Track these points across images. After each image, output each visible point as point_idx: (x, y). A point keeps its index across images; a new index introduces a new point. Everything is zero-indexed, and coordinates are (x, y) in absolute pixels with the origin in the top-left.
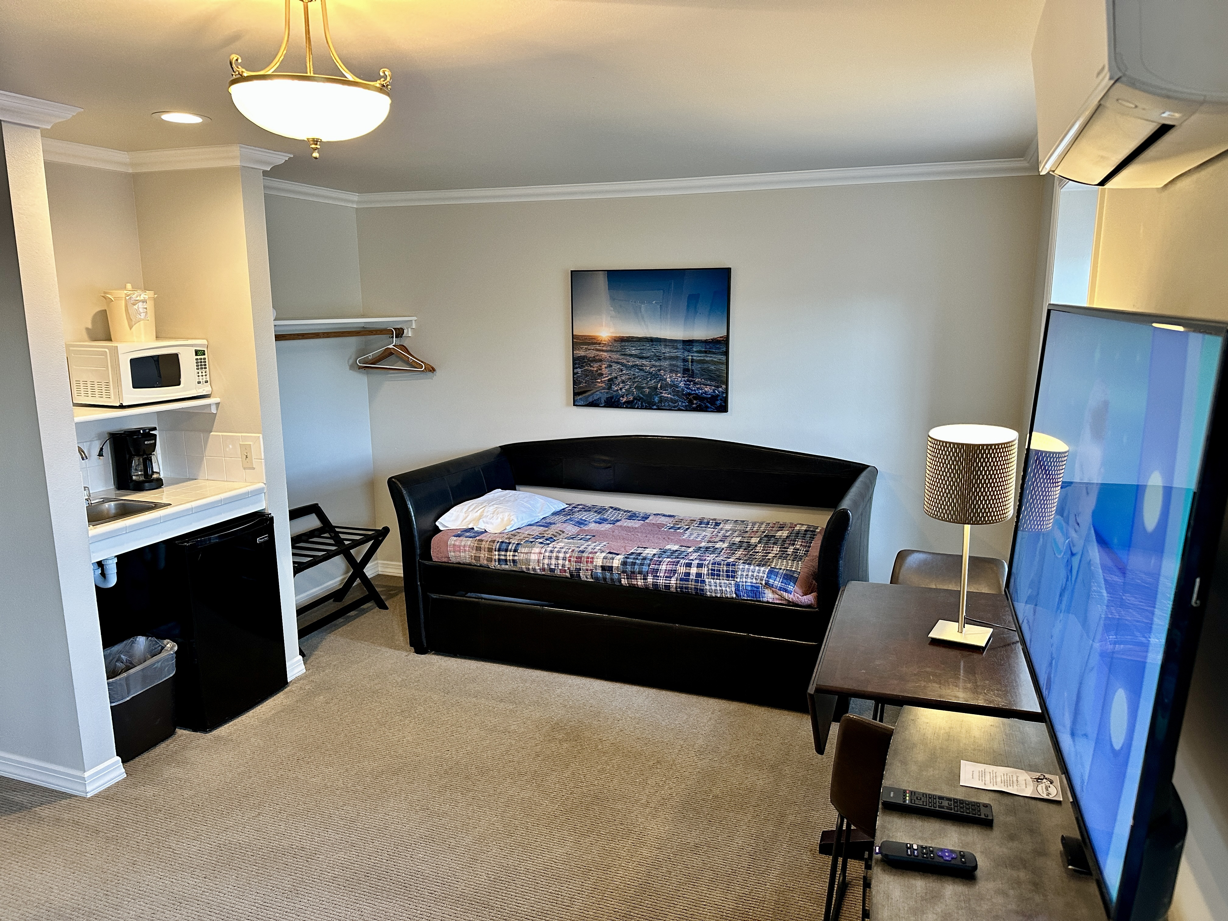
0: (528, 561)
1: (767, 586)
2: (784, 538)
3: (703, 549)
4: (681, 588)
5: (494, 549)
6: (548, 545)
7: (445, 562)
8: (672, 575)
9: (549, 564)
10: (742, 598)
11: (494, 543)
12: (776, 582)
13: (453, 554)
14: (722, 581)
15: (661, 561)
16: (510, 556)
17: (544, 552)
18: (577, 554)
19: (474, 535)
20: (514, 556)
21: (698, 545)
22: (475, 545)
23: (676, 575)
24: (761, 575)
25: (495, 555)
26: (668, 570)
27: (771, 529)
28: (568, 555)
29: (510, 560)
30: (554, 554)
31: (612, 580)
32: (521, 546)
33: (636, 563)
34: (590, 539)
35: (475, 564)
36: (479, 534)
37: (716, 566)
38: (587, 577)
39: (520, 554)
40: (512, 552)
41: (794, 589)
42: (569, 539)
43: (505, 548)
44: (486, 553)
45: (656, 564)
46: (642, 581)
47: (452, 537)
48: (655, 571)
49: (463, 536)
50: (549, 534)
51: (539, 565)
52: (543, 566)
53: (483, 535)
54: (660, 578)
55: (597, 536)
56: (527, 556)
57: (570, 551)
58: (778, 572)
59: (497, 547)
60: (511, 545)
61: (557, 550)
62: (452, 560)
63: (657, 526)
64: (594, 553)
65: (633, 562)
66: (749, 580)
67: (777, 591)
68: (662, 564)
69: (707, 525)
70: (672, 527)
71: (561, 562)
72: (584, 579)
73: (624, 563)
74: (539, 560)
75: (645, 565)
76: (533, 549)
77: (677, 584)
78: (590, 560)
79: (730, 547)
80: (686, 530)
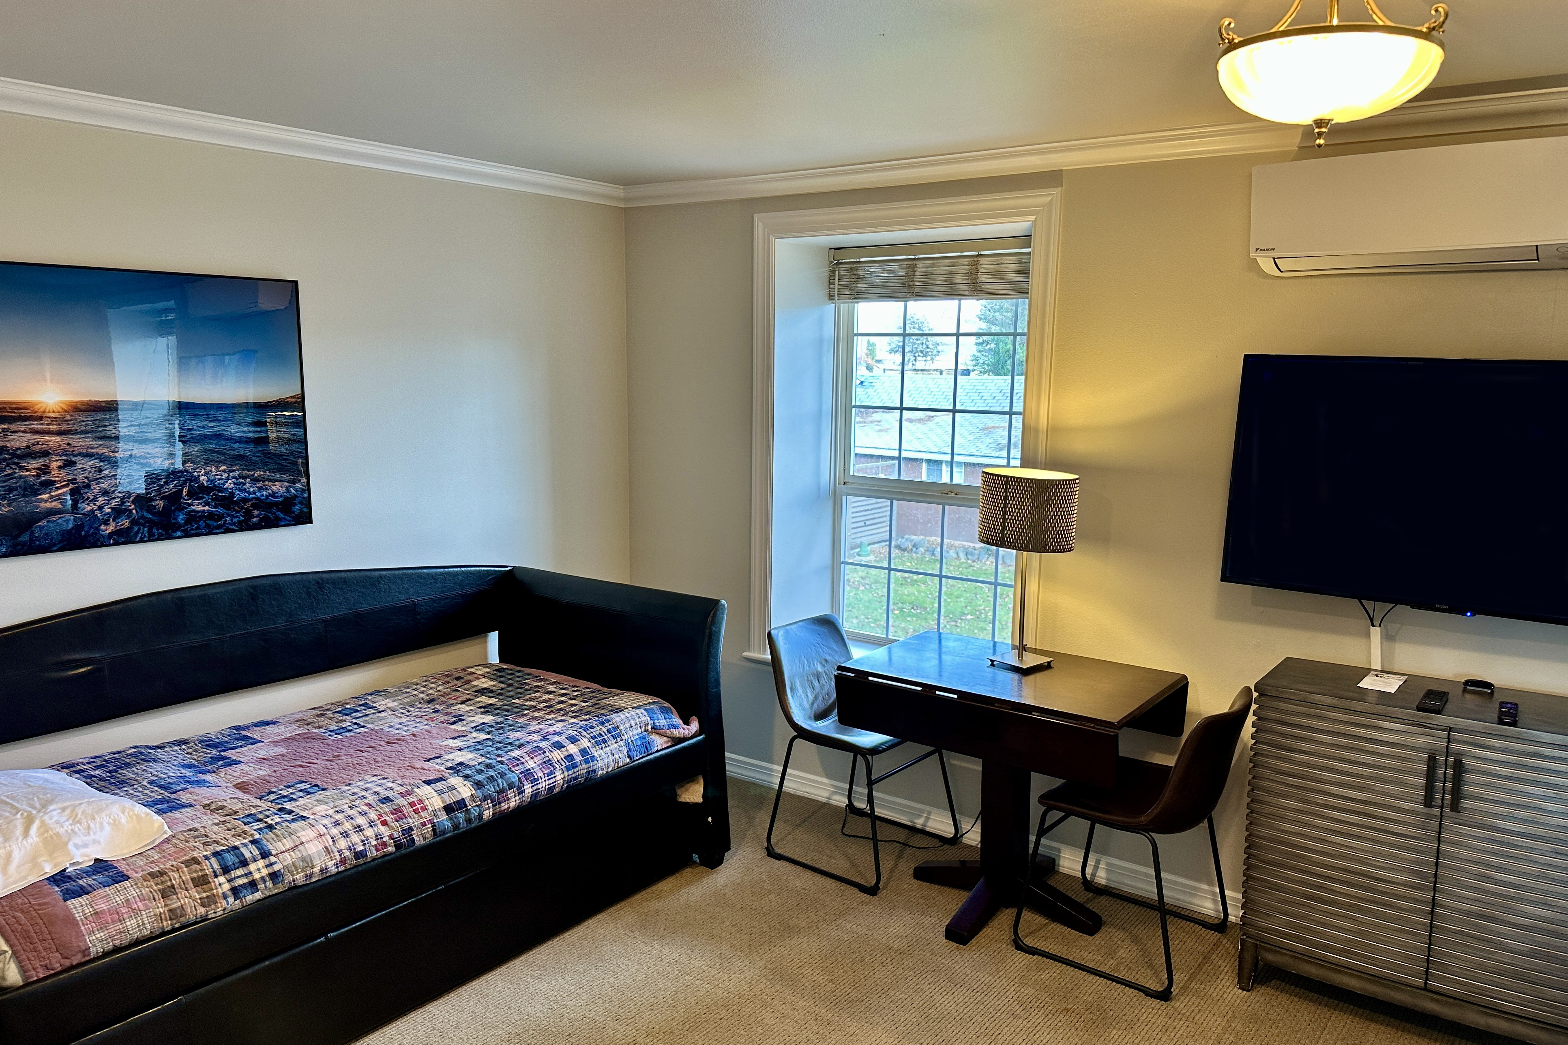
0: (307, 861)
1: (653, 730)
2: (503, 685)
3: (493, 729)
4: (569, 781)
5: (213, 874)
6: (308, 818)
7: (72, 967)
8: (552, 769)
9: (350, 847)
10: (636, 758)
11: (199, 863)
12: (661, 722)
13: (102, 934)
14: (611, 747)
15: (514, 758)
16: (259, 869)
17: (325, 830)
18: (387, 808)
19: (107, 876)
20: (267, 866)
21: (454, 730)
22: (155, 888)
23: (557, 766)
24: (643, 719)
25: (220, 884)
26: (541, 764)
27: (456, 685)
28: (373, 815)
29: (263, 878)
30: (347, 826)
31: (469, 821)
32: (265, 842)
33: (492, 776)
34: (314, 786)
35: (170, 928)
36: (106, 870)
37: (592, 730)
38: (428, 835)
39: (281, 856)
40: (262, 861)
41: (678, 721)
42: (295, 800)
43: (237, 860)
44: (194, 892)
45: (518, 765)
46: (517, 798)
47: (69, 902)
48: (528, 773)
49: (89, 889)
50: (240, 809)
51: (331, 857)
52: (341, 855)
53: (123, 867)
54: (540, 781)
55: (310, 779)
56: (298, 853)
57: (365, 808)
58: (652, 709)
59: (216, 866)
60: (243, 850)
61: (338, 817)
62: (96, 949)
63: (308, 738)
64: (409, 793)
65: (488, 778)
66: (635, 732)
67: (665, 732)
68: (523, 760)
69: (358, 711)
70: (331, 731)
71: (370, 832)
72: (423, 842)
73: (478, 785)
74: (326, 848)
75: (507, 773)
76: (299, 835)
77: (564, 777)
78: (418, 806)
79: (506, 716)
80: (364, 727)
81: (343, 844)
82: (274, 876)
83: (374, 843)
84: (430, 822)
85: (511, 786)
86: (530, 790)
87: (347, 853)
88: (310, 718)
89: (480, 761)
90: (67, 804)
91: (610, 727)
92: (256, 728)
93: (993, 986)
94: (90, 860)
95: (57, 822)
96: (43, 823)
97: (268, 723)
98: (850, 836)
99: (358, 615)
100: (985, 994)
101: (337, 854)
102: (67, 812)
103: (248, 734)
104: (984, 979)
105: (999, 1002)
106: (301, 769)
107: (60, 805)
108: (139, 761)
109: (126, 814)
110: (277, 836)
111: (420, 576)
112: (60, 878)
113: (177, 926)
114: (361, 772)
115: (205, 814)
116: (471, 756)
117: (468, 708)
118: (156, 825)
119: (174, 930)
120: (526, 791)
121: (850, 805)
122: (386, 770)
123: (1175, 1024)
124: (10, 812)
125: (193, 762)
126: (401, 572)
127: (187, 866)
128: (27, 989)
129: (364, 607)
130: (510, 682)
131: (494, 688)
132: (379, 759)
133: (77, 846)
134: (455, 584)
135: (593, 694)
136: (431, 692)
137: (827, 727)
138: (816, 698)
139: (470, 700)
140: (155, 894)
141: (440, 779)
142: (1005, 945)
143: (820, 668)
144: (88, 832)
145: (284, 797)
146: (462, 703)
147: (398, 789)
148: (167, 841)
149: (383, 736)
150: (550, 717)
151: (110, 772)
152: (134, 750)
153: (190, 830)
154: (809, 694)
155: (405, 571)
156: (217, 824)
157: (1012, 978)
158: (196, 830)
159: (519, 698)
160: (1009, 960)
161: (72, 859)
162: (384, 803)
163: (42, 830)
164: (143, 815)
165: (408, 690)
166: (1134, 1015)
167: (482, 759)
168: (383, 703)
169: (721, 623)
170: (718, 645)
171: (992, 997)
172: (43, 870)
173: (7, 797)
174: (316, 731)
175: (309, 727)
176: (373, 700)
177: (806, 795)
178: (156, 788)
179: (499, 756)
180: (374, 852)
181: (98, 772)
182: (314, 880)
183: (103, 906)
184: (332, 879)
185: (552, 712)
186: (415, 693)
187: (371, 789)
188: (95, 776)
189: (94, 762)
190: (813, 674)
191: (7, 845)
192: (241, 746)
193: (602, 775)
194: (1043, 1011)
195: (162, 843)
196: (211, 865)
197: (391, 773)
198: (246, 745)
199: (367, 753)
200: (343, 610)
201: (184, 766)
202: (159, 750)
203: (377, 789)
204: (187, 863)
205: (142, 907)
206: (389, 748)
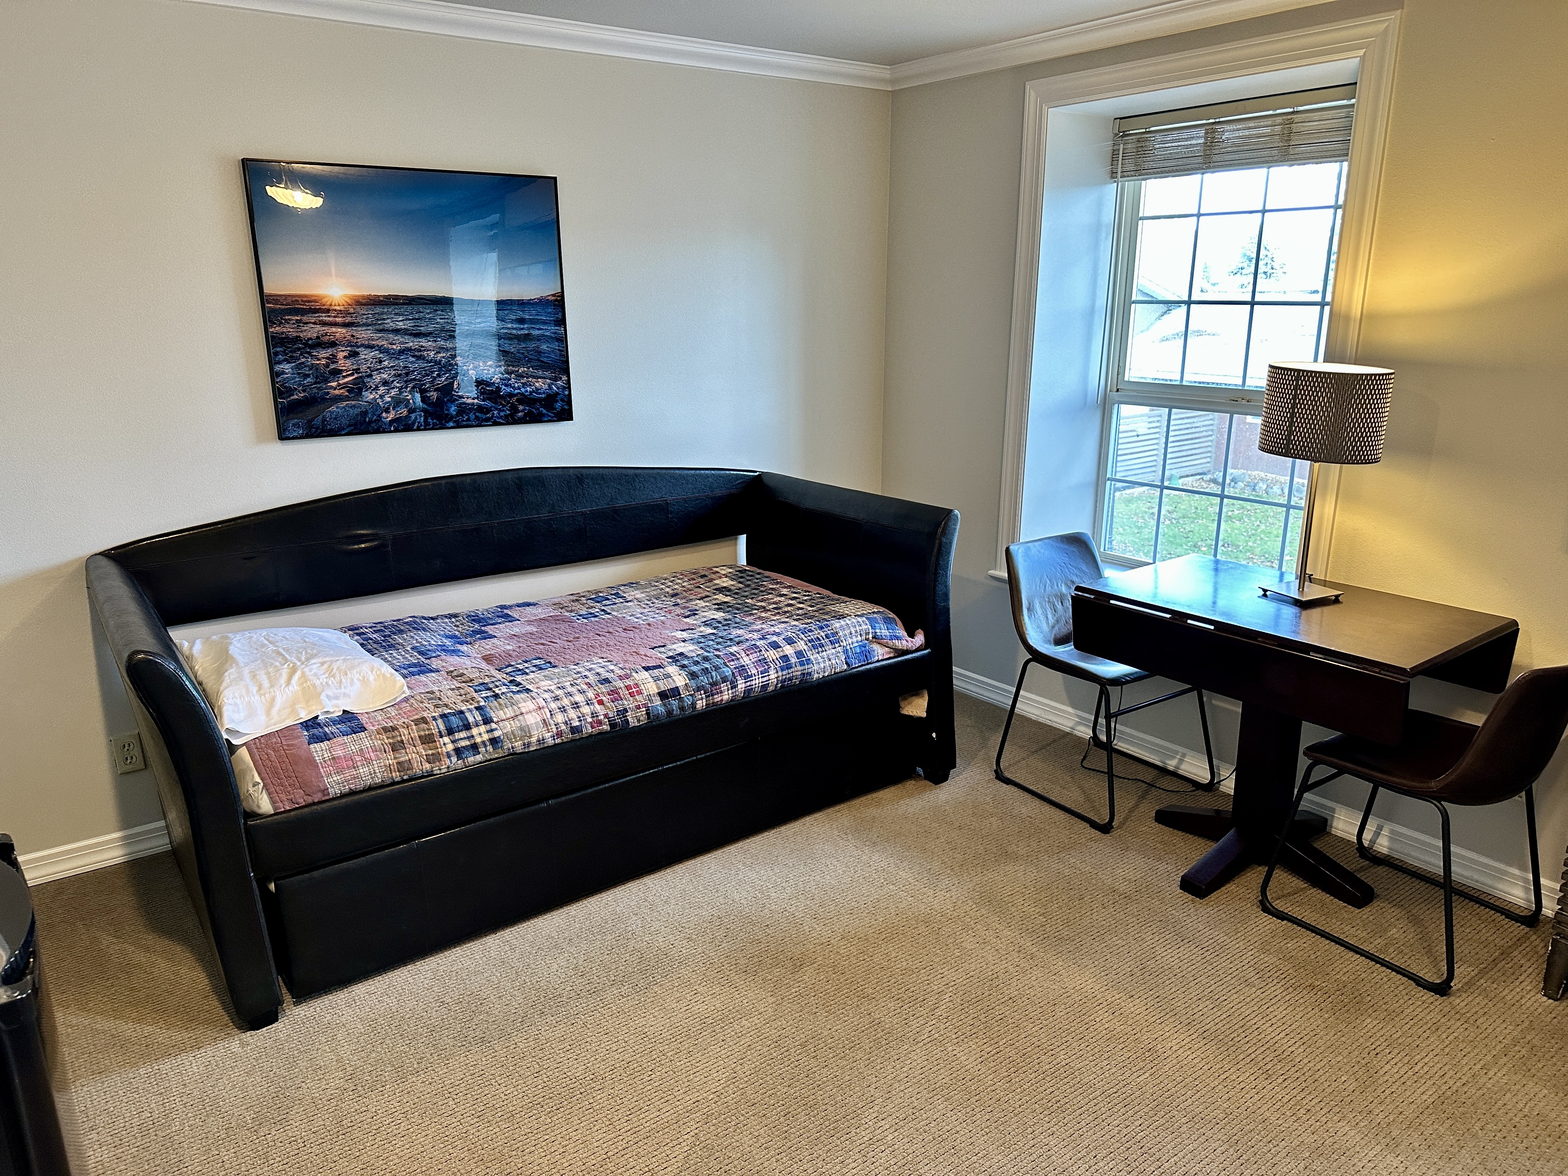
0: (526, 731)
1: (874, 640)
2: (741, 586)
3: (720, 625)
4: (784, 681)
5: (438, 734)
6: (532, 691)
7: (314, 804)
8: (766, 667)
9: (566, 721)
10: (854, 666)
11: (427, 723)
12: (883, 631)
13: (338, 778)
14: (828, 652)
15: (731, 653)
16: (480, 734)
17: (544, 704)
18: (604, 689)
19: (349, 727)
20: (488, 732)
21: (686, 623)
22: (386, 741)
23: (772, 665)
24: (864, 627)
25: (444, 744)
26: (756, 662)
27: (699, 582)
28: (591, 694)
29: (483, 742)
30: (566, 702)
31: (682, 708)
32: (488, 709)
33: (707, 669)
34: (548, 662)
35: (399, 779)
36: (350, 721)
37: (810, 634)
38: (642, 718)
39: (501, 724)
40: (483, 726)
41: (902, 632)
42: (527, 674)
43: (461, 724)
44: (420, 748)
45: (733, 660)
46: (730, 692)
47: (312, 746)
48: (742, 669)
49: (331, 736)
50: (476, 678)
51: (548, 729)
52: (557, 728)
53: (364, 720)
54: (754, 678)
55: (546, 657)
56: (517, 722)
57: (585, 687)
58: (875, 618)
59: (442, 727)
60: (468, 715)
61: (560, 692)
62: (334, 791)
63: (558, 620)
64: (628, 677)
65: (702, 669)
66: (855, 640)
67: (887, 643)
68: (739, 656)
69: (608, 599)
70: (580, 616)
71: (586, 710)
72: (637, 724)
73: (693, 675)
74: (544, 720)
75: (721, 666)
76: (520, 705)
77: (778, 677)
78: (634, 690)
79: (736, 614)
80: (609, 614)
81: (560, 718)
82: (494, 741)
83: (590, 720)
84: (645, 705)
85: (724, 680)
86: (744, 685)
87: (563, 727)
88: (566, 602)
89: (699, 653)
90: (327, 659)
91: (829, 632)
92: (517, 608)
93: (1227, 947)
94: (340, 711)
95: (315, 675)
96: (303, 673)
97: (528, 605)
98: (1090, 769)
99: (615, 511)
100: (1216, 954)
101: (553, 727)
102: (326, 666)
103: (510, 613)
104: (1218, 937)
105: (1231, 966)
106: (542, 647)
107: (321, 660)
108: (411, 629)
109: (374, 672)
110: (500, 704)
111: (672, 476)
112: (312, 724)
113: (405, 777)
114: (592, 653)
115: (446, 679)
116: (692, 647)
117: (704, 604)
118: (398, 685)
119: (403, 781)
120: (739, 686)
121: (1095, 737)
122: (613, 654)
123: (1449, 1024)
124: (280, 662)
125: (457, 633)
126: (656, 471)
127: (416, 725)
128: (275, 817)
129: (620, 503)
130: (749, 583)
131: (733, 588)
132: (611, 643)
133: (328, 696)
134: (705, 486)
135: (822, 600)
136: (676, 587)
137: (1066, 653)
138: (1057, 621)
139: (708, 596)
140: (386, 747)
141: (659, 667)
142: (1249, 905)
143: (1064, 589)
144: (340, 686)
145: (519, 670)
146: (701, 599)
147: (618, 672)
148: (406, 700)
149: (622, 623)
150: (775, 618)
151: (384, 636)
152: (411, 619)
153: (428, 692)
154: (1050, 616)
155: (658, 471)
156: (453, 690)
157: (1252, 942)
158: (432, 692)
159: (752, 598)
160: (1252, 922)
161: (324, 708)
162: (602, 684)
163: (302, 680)
164: (388, 675)
165: (656, 584)
166: (1397, 1005)
167: (701, 652)
168: (633, 593)
169: (953, 535)
170: (949, 557)
171: (1225, 958)
172: (298, 715)
173: (284, 649)
174: (567, 614)
175: (562, 611)
176: (625, 590)
177: (1049, 723)
178: (416, 654)
179: (718, 650)
180: (590, 728)
181: (374, 636)
182: (532, 749)
183: (339, 753)
184: (550, 750)
185: (779, 613)
186: (663, 586)
187: (594, 670)
188: (372, 639)
189: (375, 627)
190: (1056, 596)
191: (272, 690)
192: (500, 623)
193: (818, 679)
194: (1283, 983)
195: (401, 702)
196: (437, 725)
197: (616, 656)
198: (503, 622)
199: (603, 638)
200: (603, 505)
201: (447, 637)
202: (431, 621)
203: (601, 670)
204: (417, 722)
205: (373, 758)
206: (624, 634)
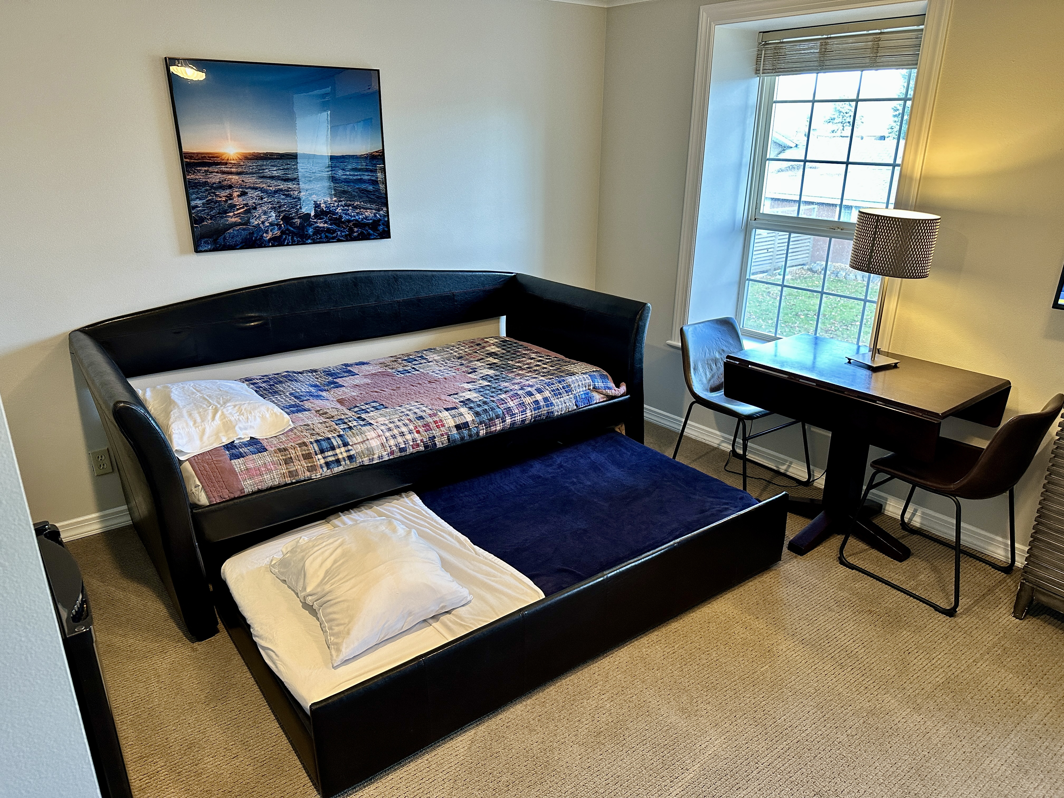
0: (370, 451)
1: (594, 390)
2: (504, 351)
3: (492, 379)
4: (535, 417)
5: (314, 453)
6: (373, 425)
7: (235, 498)
8: (525, 408)
9: (396, 444)
10: (581, 407)
11: (307, 446)
12: (600, 384)
13: (251, 482)
14: (564, 398)
15: (501, 399)
16: (341, 453)
17: (382, 433)
18: (420, 423)
19: (255, 448)
20: (346, 451)
21: (470, 377)
22: (281, 458)
23: (528, 407)
24: (587, 381)
25: (319, 459)
26: (518, 405)
27: (476, 349)
28: (411, 427)
29: (344, 458)
30: (396, 432)
31: (470, 436)
32: (346, 436)
33: (486, 409)
34: (381, 405)
35: (290, 482)
36: (255, 445)
37: (552, 386)
38: (444, 442)
39: (355, 446)
40: (343, 448)
41: (612, 385)
42: (368, 412)
43: (329, 446)
44: (303, 462)
45: (503, 404)
46: (501, 424)
47: (232, 461)
48: (509, 410)
49: (245, 454)
50: (335, 415)
51: (385, 450)
52: (391, 449)
53: (265, 444)
54: (516, 415)
55: (379, 401)
56: (365, 445)
57: (407, 422)
58: (594, 375)
59: (317, 449)
60: (333, 440)
61: (391, 425)
62: (248, 489)
63: (384, 375)
64: (435, 415)
65: (483, 410)
66: (581, 390)
67: (602, 391)
68: (507, 401)
69: (416, 360)
70: (399, 372)
71: (409, 437)
72: (442, 446)
73: (477, 414)
74: (382, 444)
75: (495, 408)
76: (366, 434)
77: (532, 415)
78: (439, 424)
79: (503, 371)
80: (418, 370)
81: (392, 442)
82: (351, 458)
83: (411, 443)
84: (447, 434)
85: (498, 417)
86: (510, 420)
87: (394, 448)
88: (388, 362)
89: (480, 399)
90: (237, 403)
91: (565, 385)
92: (356, 366)
93: (818, 586)
94: (248, 438)
95: (231, 413)
96: (223, 412)
97: (363, 364)
98: (730, 472)
99: (419, 300)
100: (810, 591)
101: (388, 448)
102: (237, 408)
103: (351, 369)
104: (812, 580)
105: (820, 598)
106: (376, 394)
107: (233, 404)
108: (287, 380)
109: (269, 412)
110: (353, 434)
111: (457, 277)
112: (230, 446)
113: (294, 481)
114: (410, 399)
115: (316, 416)
116: (475, 395)
117: (480, 364)
118: (286, 420)
119: (292, 483)
120: (507, 421)
121: (734, 451)
122: (424, 399)
123: (954, 634)
124: (207, 405)
125: (318, 383)
126: (446, 273)
127: (300, 447)
128: (210, 507)
129: (423, 295)
130: (509, 349)
131: (498, 353)
132: (422, 392)
133: (240, 428)
134: (479, 283)
135: (559, 362)
136: (461, 352)
137: (718, 397)
138: (713, 376)
139: (483, 359)
140: (281, 461)
141: (455, 408)
142: (832, 560)
143: (717, 356)
144: (247, 421)
145: (363, 410)
146: (478, 360)
147: (428, 411)
148: (291, 430)
149: (427, 377)
150: (528, 375)
151: (270, 385)
152: (286, 373)
153: (305, 425)
154: (708, 373)
155: (448, 273)
156: (321, 423)
157: (833, 583)
158: (308, 425)
159: (512, 361)
160: (834, 571)
161: (237, 436)
162: (419, 420)
163: (222, 417)
164: (279, 414)
165: (447, 350)
166: (923, 623)
167: (481, 398)
168: (432, 356)
169: (646, 319)
170: (643, 335)
171: (816, 594)
172: (221, 440)
173: (207, 396)
174: (390, 370)
175: (386, 368)
176: (427, 354)
177: (704, 441)
178: (293, 398)
179: (492, 397)
180: (411, 449)
181: (264, 385)
182: (375, 462)
183: (251, 465)
184: (386, 463)
185: (531, 371)
186: (452, 351)
187: (413, 410)
188: (261, 387)
189: (263, 379)
190: (712, 360)
191: (203, 424)
192: (346, 377)
193: (558, 415)
194: (852, 609)
195: (288, 431)
196: (314, 447)
197: (426, 401)
198: (348, 376)
199: (416, 387)
200: (411, 296)
201: (312, 386)
202: (300, 375)
203: (417, 411)
204: (300, 445)
205: (273, 469)
206: (429, 385)
